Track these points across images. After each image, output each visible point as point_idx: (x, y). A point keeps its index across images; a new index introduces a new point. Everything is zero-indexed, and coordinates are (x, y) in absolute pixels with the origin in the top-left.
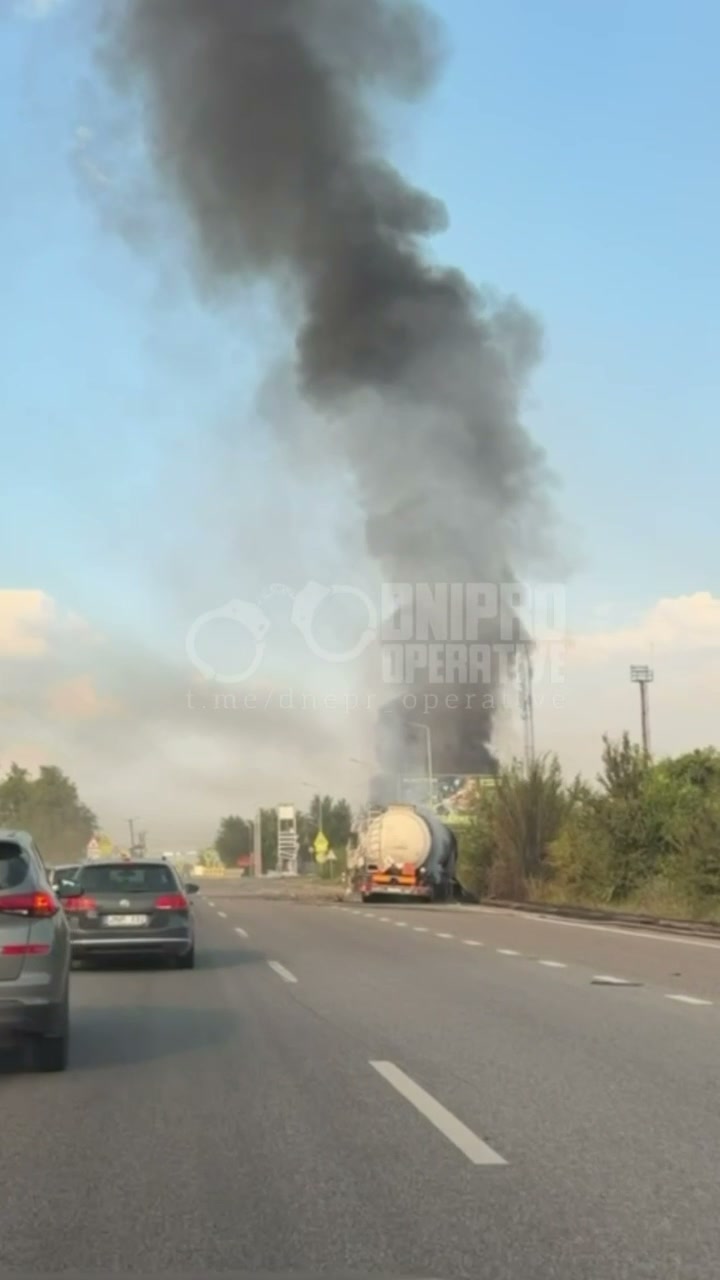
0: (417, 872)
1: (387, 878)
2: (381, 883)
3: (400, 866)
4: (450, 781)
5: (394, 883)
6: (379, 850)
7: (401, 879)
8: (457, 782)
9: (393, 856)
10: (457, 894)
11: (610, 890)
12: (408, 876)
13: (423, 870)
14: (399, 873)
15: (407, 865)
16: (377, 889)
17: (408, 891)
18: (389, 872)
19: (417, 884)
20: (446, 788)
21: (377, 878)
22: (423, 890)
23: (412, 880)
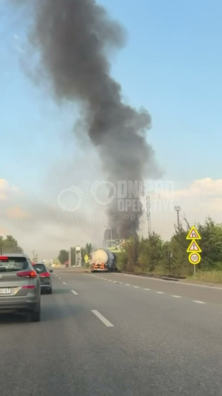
0: (105, 265)
1: (97, 267)
2: (96, 268)
3: (100, 264)
4: (119, 241)
5: (99, 268)
6: (95, 260)
7: (101, 267)
8: (120, 241)
9: (99, 262)
10: (116, 270)
11: (149, 269)
12: (102, 266)
13: (106, 265)
14: (100, 265)
15: (102, 264)
16: (95, 269)
17: (102, 270)
18: (98, 265)
19: (105, 268)
20: (117, 243)
21: (95, 267)
22: (106, 269)
23: (103, 267)
